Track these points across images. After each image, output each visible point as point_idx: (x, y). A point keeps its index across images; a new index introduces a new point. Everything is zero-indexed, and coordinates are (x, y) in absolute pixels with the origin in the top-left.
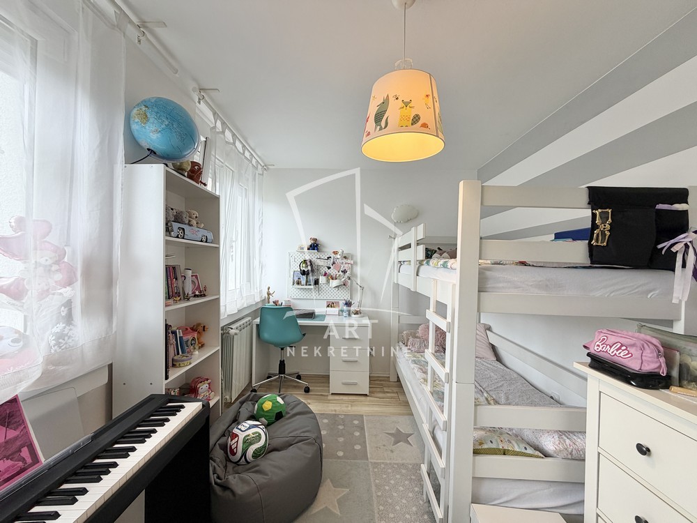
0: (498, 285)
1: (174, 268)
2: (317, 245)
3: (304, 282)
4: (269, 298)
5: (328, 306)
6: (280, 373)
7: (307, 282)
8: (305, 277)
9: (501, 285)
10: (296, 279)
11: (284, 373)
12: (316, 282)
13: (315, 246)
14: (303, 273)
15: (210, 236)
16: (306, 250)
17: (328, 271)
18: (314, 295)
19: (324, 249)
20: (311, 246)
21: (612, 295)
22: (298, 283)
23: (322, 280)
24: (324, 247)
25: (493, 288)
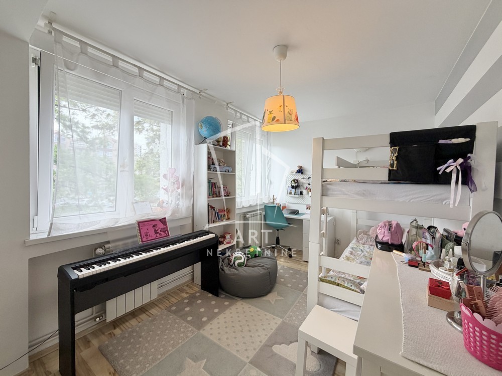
0: (333, 193)
1: (215, 183)
2: (302, 170)
3: (293, 193)
4: (274, 202)
5: (307, 208)
6: (276, 244)
7: (295, 192)
8: (294, 190)
9: (336, 193)
10: (289, 191)
11: (279, 244)
12: (301, 193)
13: (300, 171)
14: (293, 187)
15: (230, 169)
16: (294, 173)
17: (309, 186)
18: (300, 201)
19: (306, 173)
20: (298, 171)
21: (412, 201)
22: (290, 193)
23: (304, 192)
24: (306, 171)
25: (332, 194)
